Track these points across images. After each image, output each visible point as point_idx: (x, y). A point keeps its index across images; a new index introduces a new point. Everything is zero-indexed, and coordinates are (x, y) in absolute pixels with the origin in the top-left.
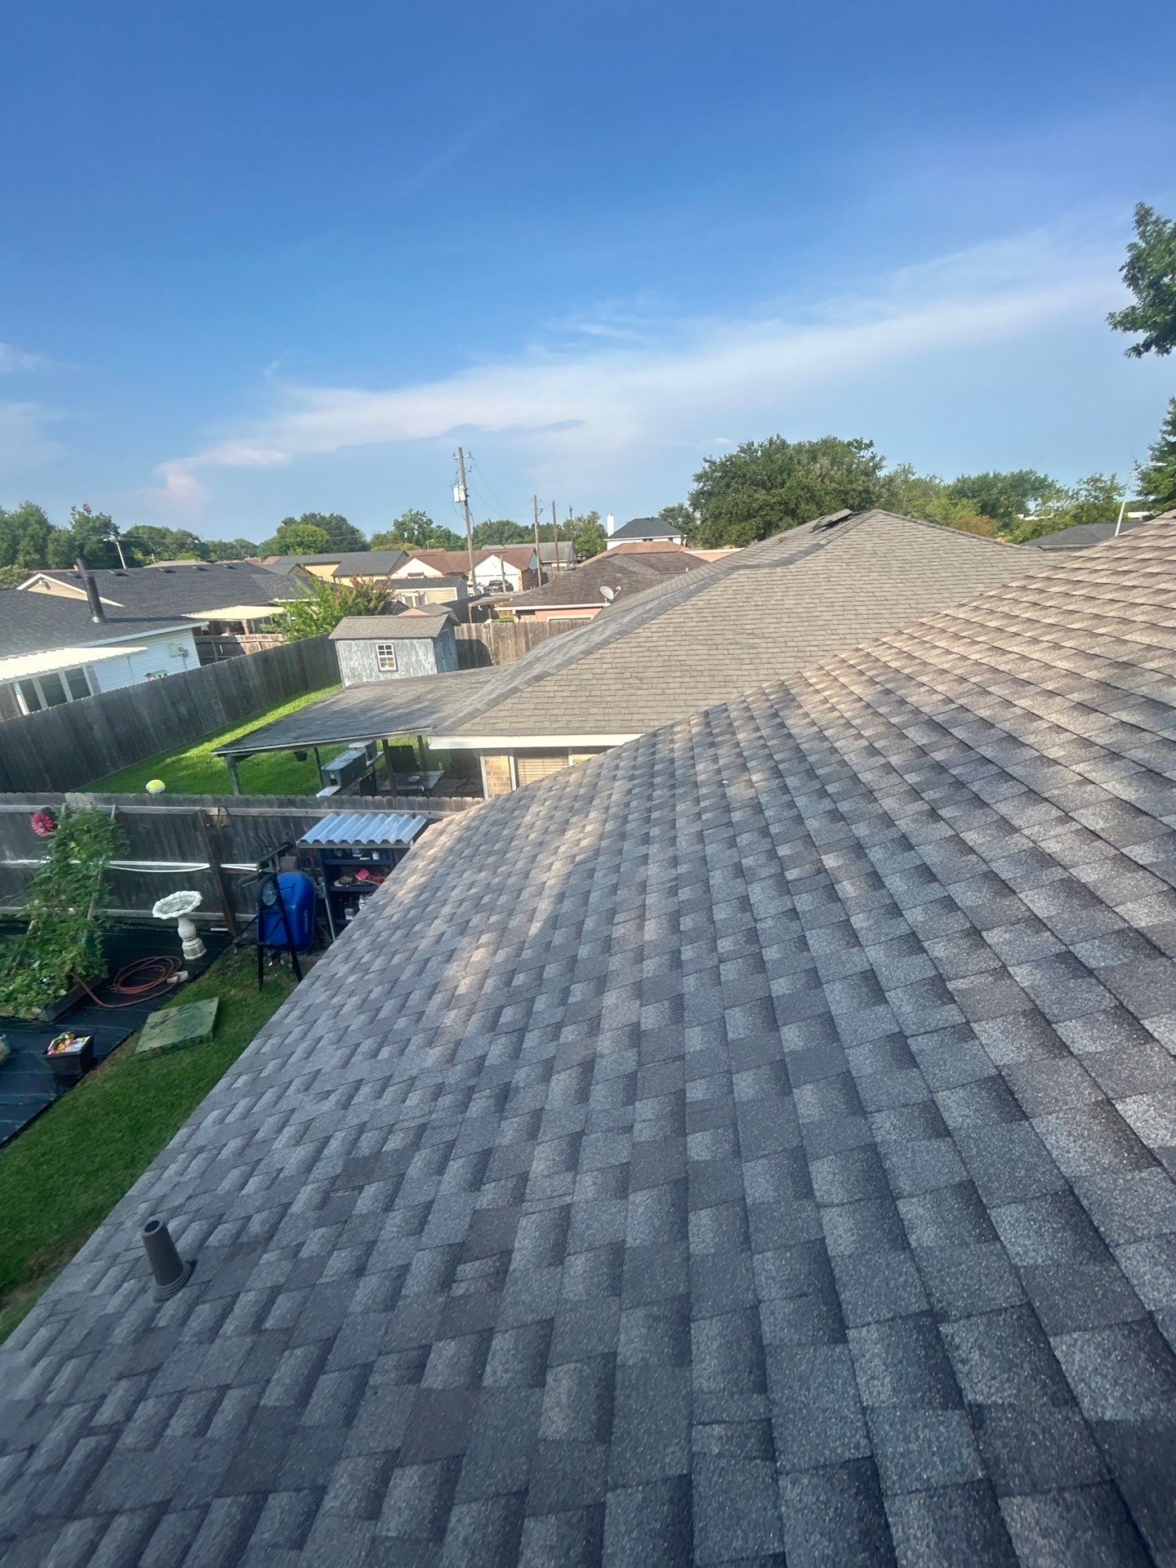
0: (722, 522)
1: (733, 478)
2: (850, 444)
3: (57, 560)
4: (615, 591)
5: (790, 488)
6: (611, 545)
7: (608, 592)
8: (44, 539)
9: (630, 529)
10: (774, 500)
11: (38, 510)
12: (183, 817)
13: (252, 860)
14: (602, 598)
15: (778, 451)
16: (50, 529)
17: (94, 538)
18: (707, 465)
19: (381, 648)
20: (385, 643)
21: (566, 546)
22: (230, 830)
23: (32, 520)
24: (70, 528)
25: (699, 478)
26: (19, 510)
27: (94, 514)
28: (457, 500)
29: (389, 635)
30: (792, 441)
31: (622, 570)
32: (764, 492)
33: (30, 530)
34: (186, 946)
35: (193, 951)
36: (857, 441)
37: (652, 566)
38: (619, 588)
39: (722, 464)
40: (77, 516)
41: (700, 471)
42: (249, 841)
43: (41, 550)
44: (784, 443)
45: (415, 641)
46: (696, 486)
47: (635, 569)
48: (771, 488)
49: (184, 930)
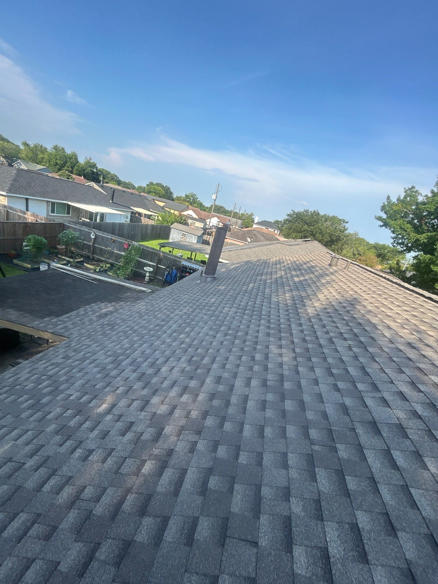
0: (291, 231)
1: (299, 219)
2: (341, 220)
3: (76, 172)
4: (251, 240)
5: (315, 228)
6: (255, 226)
7: (249, 240)
8: (75, 164)
9: (263, 223)
10: (309, 230)
11: (76, 155)
12: (154, 253)
13: (164, 266)
14: (247, 241)
15: (316, 215)
16: (78, 162)
17: (89, 169)
18: (292, 212)
19: (183, 234)
20: (185, 233)
21: (240, 222)
22: (163, 259)
23: (73, 157)
24: (83, 163)
25: (288, 215)
26: (70, 153)
27: (92, 161)
28: (213, 198)
29: (186, 231)
30: (322, 213)
31: (255, 235)
32: (307, 226)
33: (72, 160)
34: (146, 278)
35: (147, 280)
36: (343, 220)
37: (264, 237)
38: (252, 240)
39: (297, 213)
40: (86, 160)
41: (289, 213)
42: (165, 262)
43: (72, 167)
44: (318, 213)
45: (193, 235)
46: (287, 217)
47: (259, 236)
48: (310, 226)
49: (147, 274)
